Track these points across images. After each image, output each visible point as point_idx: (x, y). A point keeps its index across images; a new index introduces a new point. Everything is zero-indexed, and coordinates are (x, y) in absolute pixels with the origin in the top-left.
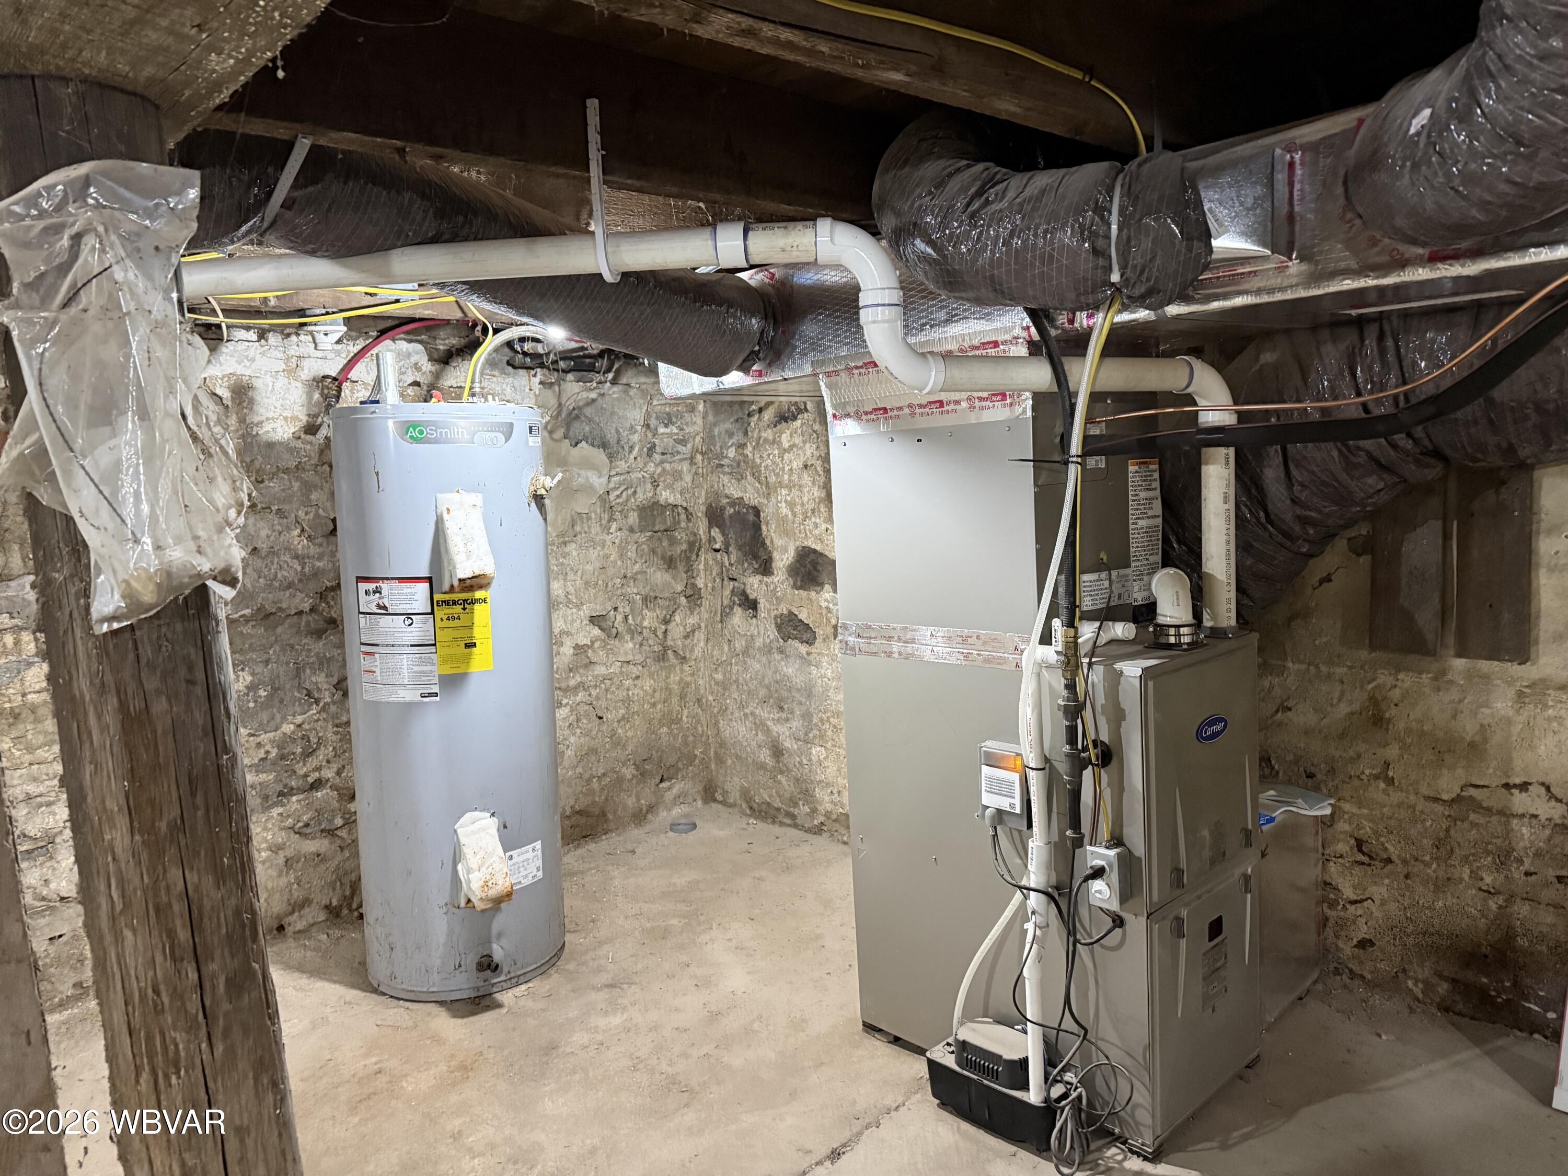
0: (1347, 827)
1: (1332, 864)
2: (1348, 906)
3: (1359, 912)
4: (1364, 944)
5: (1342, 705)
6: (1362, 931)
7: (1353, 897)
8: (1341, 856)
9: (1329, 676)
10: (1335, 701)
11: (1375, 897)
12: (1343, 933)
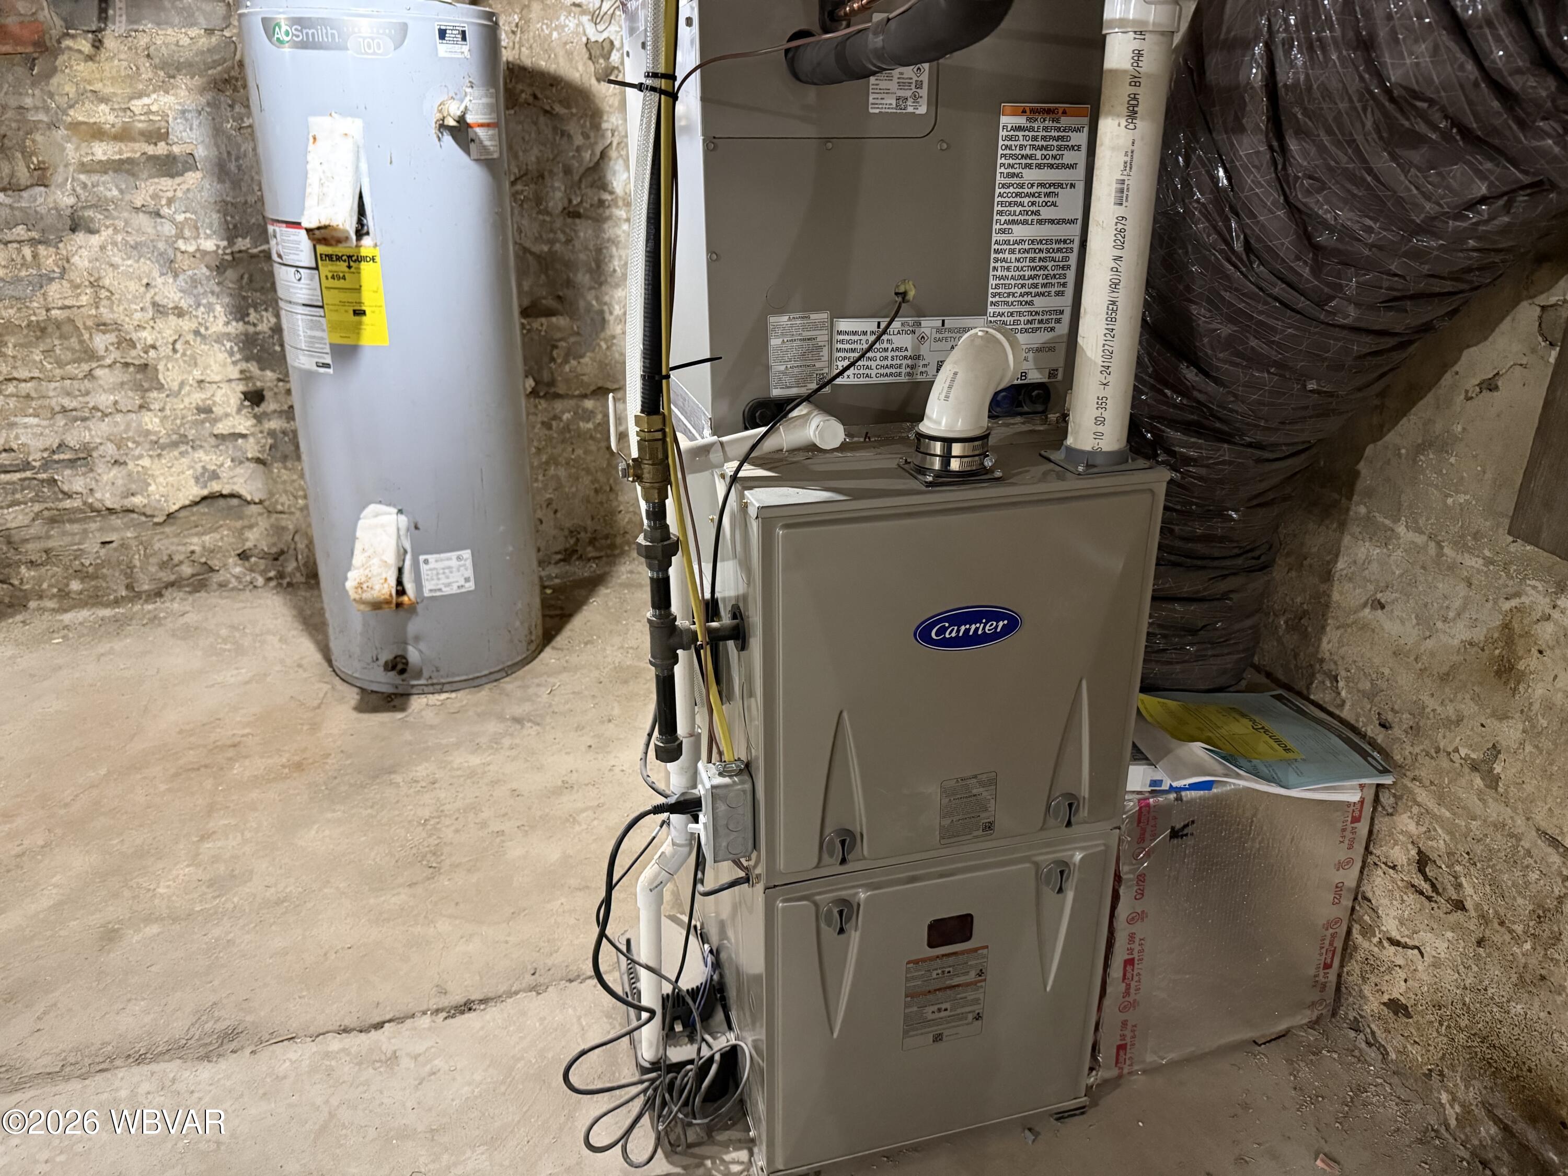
0: (1412, 827)
1: (1380, 872)
2: (1386, 943)
3: (1400, 961)
4: (1395, 1006)
5: (1460, 625)
6: (1397, 990)
7: (1395, 935)
8: (1394, 867)
9: (1452, 568)
10: (1451, 615)
11: (1427, 950)
12: (1373, 979)
